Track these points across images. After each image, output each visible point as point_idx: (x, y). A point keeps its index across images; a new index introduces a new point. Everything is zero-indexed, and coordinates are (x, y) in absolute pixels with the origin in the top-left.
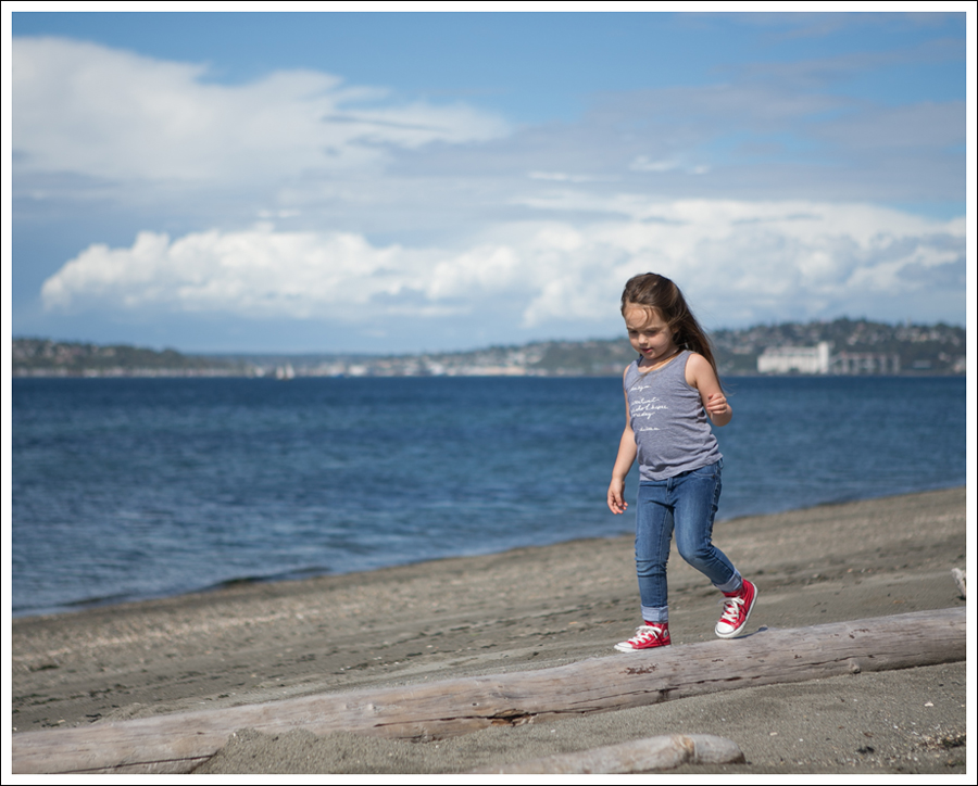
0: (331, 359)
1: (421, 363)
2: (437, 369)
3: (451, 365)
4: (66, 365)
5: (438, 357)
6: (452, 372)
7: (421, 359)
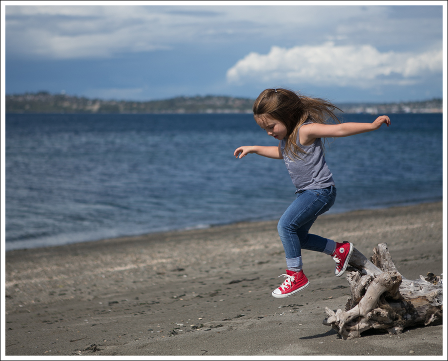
0: (357, 105)
1: (400, 108)
2: (407, 110)
3: (414, 107)
4: (238, 108)
5: (408, 104)
6: (415, 111)
7: (400, 105)
